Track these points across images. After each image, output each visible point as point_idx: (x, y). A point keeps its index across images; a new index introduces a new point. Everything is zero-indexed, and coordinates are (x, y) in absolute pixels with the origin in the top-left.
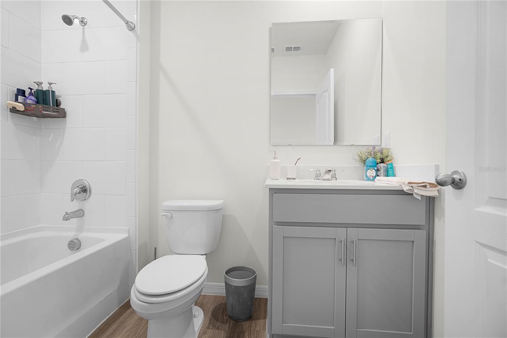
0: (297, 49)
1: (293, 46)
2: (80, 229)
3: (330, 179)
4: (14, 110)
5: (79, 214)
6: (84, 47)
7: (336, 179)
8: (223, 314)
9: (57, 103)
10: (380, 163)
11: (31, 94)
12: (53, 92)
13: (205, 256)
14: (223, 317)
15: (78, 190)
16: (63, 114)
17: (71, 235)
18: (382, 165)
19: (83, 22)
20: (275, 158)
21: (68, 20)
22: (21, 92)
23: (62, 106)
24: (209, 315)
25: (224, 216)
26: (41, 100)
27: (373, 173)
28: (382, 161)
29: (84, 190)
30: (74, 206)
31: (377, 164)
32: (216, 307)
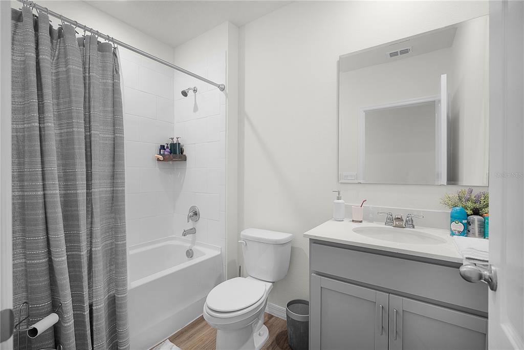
0: (405, 52)
1: (398, 50)
2: (193, 243)
3: (404, 226)
4: (158, 160)
5: (193, 231)
6: (196, 109)
7: (414, 227)
8: (285, 341)
9: (182, 151)
10: (471, 215)
11: (167, 147)
12: (179, 144)
13: (271, 284)
14: (284, 343)
15: (191, 214)
16: (184, 159)
17: (188, 246)
18: (476, 218)
19: (195, 91)
20: (339, 198)
21: (185, 94)
22: (162, 147)
23: (184, 154)
24: (274, 337)
25: (293, 249)
26: (173, 151)
27: (460, 227)
28: (476, 212)
29: (196, 214)
30: (190, 225)
31: (468, 215)
32: (282, 332)
